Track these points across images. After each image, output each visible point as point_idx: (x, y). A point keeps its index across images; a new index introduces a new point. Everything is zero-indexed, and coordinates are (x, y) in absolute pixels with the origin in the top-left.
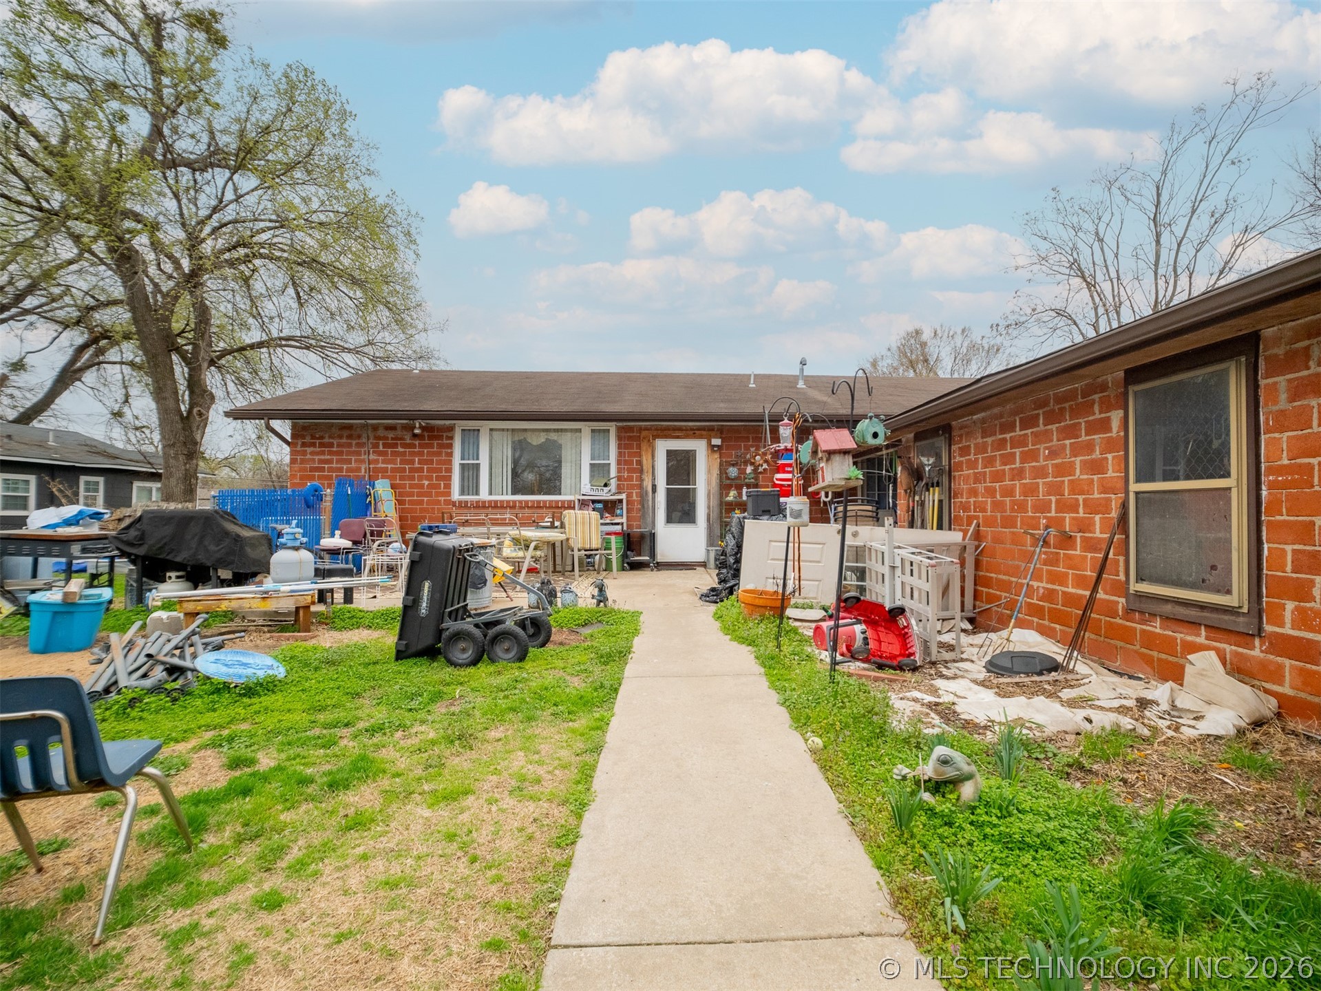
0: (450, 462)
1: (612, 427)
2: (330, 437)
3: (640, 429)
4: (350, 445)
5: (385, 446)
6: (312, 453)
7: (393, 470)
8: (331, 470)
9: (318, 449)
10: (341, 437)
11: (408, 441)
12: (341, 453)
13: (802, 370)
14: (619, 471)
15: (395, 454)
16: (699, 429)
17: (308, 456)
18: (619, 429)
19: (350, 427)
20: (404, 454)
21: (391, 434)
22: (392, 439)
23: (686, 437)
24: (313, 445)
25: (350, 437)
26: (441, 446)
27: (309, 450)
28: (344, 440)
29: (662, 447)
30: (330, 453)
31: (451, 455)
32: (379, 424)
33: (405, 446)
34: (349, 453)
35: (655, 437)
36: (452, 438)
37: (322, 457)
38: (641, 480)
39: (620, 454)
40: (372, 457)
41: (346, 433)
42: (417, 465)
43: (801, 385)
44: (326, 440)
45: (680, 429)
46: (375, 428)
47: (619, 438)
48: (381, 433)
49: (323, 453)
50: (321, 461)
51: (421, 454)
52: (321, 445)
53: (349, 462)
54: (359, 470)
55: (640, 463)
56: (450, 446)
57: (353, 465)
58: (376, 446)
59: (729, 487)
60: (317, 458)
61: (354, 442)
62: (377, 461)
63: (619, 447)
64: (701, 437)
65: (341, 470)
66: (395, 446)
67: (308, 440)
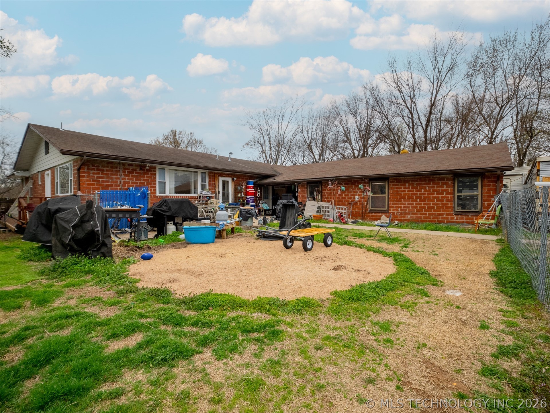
0: (155, 181)
1: (206, 171)
2: (102, 167)
3: (215, 173)
4: (112, 171)
5: (128, 172)
6: (93, 173)
7: (132, 183)
8: (103, 181)
9: (96, 172)
10: (107, 167)
11: (138, 171)
12: (107, 174)
13: (230, 156)
14: (209, 186)
15: (132, 176)
16: (230, 174)
17: (91, 175)
18: (209, 173)
19: (112, 163)
20: (136, 176)
21: (131, 168)
22: (132, 170)
23: (227, 177)
24: (94, 169)
25: (112, 167)
26: (151, 174)
27: (91, 172)
28: (109, 169)
29: (221, 179)
30: (102, 174)
31: (155, 178)
32: (125, 163)
33: (136, 173)
34: (112, 174)
35: (219, 176)
36: (155, 171)
37: (99, 175)
38: (215, 190)
39: (209, 181)
40: (123, 177)
41: (110, 165)
42: (142, 181)
43: (230, 160)
44: (100, 168)
45: (224, 174)
46: (124, 164)
47: (209, 176)
48: (126, 167)
49: (99, 174)
50: (98, 177)
51: (144, 177)
52: (98, 170)
53: (112, 178)
54: (117, 182)
55: (215, 184)
56: (155, 174)
57: (114, 180)
58: (124, 172)
59: (238, 193)
60: (96, 176)
61: (114, 170)
62: (125, 179)
63: (209, 178)
64: (230, 177)
65: (108, 182)
66: (133, 173)
67: (91, 167)
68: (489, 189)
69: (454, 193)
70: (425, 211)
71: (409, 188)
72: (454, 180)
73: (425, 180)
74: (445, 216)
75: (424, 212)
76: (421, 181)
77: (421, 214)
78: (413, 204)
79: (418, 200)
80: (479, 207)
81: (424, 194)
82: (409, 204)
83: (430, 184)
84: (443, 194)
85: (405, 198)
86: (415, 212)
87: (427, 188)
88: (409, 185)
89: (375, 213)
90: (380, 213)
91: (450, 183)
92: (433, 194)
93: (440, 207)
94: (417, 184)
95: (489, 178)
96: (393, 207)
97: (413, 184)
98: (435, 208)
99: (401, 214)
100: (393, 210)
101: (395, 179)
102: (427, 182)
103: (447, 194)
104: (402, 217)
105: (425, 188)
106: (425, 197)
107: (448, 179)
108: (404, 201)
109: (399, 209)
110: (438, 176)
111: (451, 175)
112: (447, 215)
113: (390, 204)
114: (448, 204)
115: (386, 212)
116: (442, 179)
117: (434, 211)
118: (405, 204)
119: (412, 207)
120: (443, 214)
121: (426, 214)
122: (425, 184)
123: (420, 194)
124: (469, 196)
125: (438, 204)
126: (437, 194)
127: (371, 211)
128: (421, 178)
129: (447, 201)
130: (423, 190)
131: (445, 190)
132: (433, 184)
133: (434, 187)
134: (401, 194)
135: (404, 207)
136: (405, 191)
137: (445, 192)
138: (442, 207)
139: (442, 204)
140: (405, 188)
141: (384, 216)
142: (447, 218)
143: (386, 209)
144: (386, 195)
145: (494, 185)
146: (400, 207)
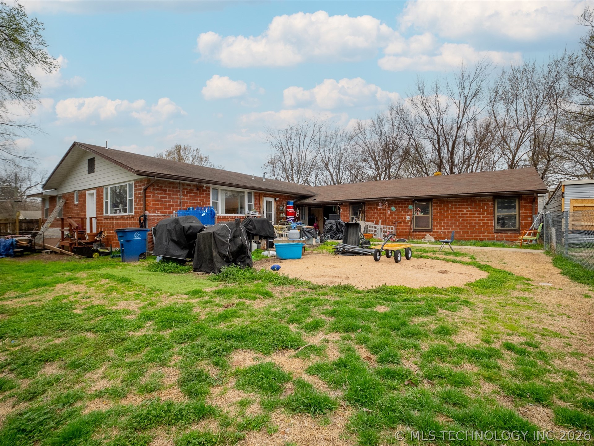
0: (209, 201)
1: (252, 191)
2: (165, 187)
3: (260, 194)
4: (173, 191)
5: (187, 192)
6: (158, 193)
7: (190, 203)
8: (166, 201)
9: (160, 192)
10: (169, 187)
11: (195, 191)
12: (169, 194)
13: (264, 176)
14: (255, 207)
15: (190, 196)
16: (272, 194)
17: (156, 195)
18: (255, 193)
19: (173, 183)
20: (193, 196)
21: (189, 188)
22: (190, 190)
23: (270, 197)
24: (158, 190)
25: (173, 187)
26: (206, 194)
27: (156, 192)
28: (171, 189)
29: (266, 199)
30: (165, 194)
31: (209, 198)
32: (185, 183)
33: (194, 193)
34: (173, 195)
35: (263, 196)
36: (209, 191)
37: (162, 196)
38: (260, 210)
39: (255, 201)
40: (182, 197)
41: (172, 185)
42: (198, 201)
43: (264, 180)
44: (164, 188)
45: (268, 194)
46: (183, 184)
47: (255, 196)
48: (185, 187)
49: (162, 194)
50: (162, 197)
51: (200, 197)
52: (162, 190)
53: (173, 198)
54: (177, 202)
55: (260, 204)
56: (209, 194)
57: (175, 200)
58: (183, 192)
59: (280, 213)
60: (160, 195)
61: (175, 190)
62: (184, 199)
63: (255, 199)
64: (272, 197)
65: (170, 202)
66: (190, 193)
67: (156, 187)
68: (526, 210)
69: (494, 213)
70: (467, 229)
71: (452, 208)
72: (494, 201)
73: (467, 202)
74: (486, 234)
75: (466, 231)
76: (463, 202)
77: (463, 233)
78: (456, 224)
79: (461, 220)
80: (517, 226)
81: (466, 214)
82: (451, 223)
83: (471, 205)
84: (484, 214)
85: (448, 217)
86: (458, 231)
87: (469, 209)
88: (452, 205)
89: (419, 232)
90: (424, 232)
91: (490, 204)
92: (475, 214)
93: (482, 226)
94: (459, 205)
95: (526, 199)
96: (437, 226)
97: (456, 205)
98: (477, 227)
99: (445, 232)
100: (437, 229)
101: (438, 200)
102: (469, 203)
103: (487, 214)
104: (445, 235)
105: (468, 208)
106: (467, 217)
107: (488, 201)
108: (447, 220)
109: (443, 228)
110: (479, 198)
111: (491, 197)
112: (488, 233)
113: (434, 223)
114: (488, 223)
115: (430, 231)
116: (483, 201)
117: (476, 229)
118: (448, 223)
119: (455, 226)
120: (484, 233)
121: (468, 233)
122: (466, 205)
123: (462, 214)
124: (507, 216)
125: (480, 223)
126: (478, 214)
127: (415, 231)
128: (463, 199)
129: (488, 220)
130: (465, 211)
131: (486, 211)
132: (475, 205)
133: (476, 208)
134: (444, 214)
135: (448, 226)
136: (447, 211)
137: (486, 213)
138: (484, 226)
139: (483, 223)
140: (448, 208)
141: (428, 235)
142: (488, 236)
143: (430, 228)
144: (430, 215)
145: (530, 206)
146: (444, 226)
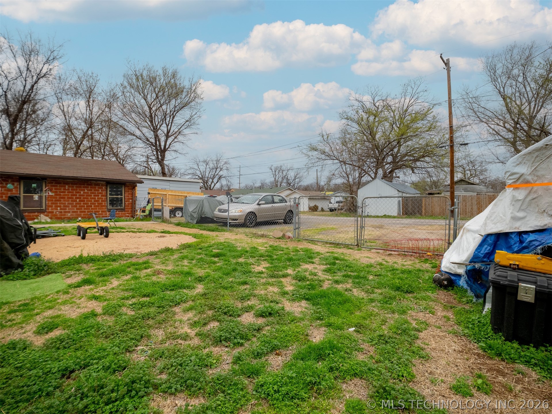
68: (129, 194)
69: (107, 196)
70: (84, 209)
71: (68, 189)
72: (107, 186)
73: (84, 184)
74: (100, 212)
76: (81, 184)
77: (81, 212)
78: (73, 204)
79: (78, 200)
80: (123, 206)
81: (83, 195)
82: (68, 204)
83: (88, 187)
84: (99, 196)
85: (64, 198)
86: (75, 210)
87: (86, 191)
88: (69, 187)
89: (28, 212)
90: (35, 212)
91: (104, 188)
92: (91, 196)
93: (97, 206)
94: (76, 187)
95: (128, 187)
96: (52, 206)
97: (73, 187)
98: (93, 207)
99: (61, 212)
100: (52, 209)
101: (53, 180)
102: (86, 186)
103: (102, 196)
104: (62, 215)
105: (84, 190)
106: (84, 198)
107: (102, 185)
108: (65, 201)
109: (59, 208)
110: (95, 182)
111: (105, 182)
112: (102, 212)
113: (49, 203)
114: (102, 204)
115: (44, 211)
116: (98, 185)
117: (92, 209)
118: (65, 204)
119: (72, 206)
120: (99, 212)
121: (85, 212)
122: (83, 187)
123: (79, 195)
124: (115, 198)
125: (95, 204)
126: (94, 196)
128: (81, 182)
129: (102, 201)
130: (82, 192)
131: (100, 193)
132: (91, 187)
133: (92, 190)
134: (60, 195)
135: (64, 206)
136: (65, 192)
137: (100, 195)
138: (98, 206)
139: (98, 203)
140: (65, 189)
141: (42, 215)
142: (102, 214)
143: (44, 208)
144: (43, 195)
145: (131, 191)
146: (60, 207)
